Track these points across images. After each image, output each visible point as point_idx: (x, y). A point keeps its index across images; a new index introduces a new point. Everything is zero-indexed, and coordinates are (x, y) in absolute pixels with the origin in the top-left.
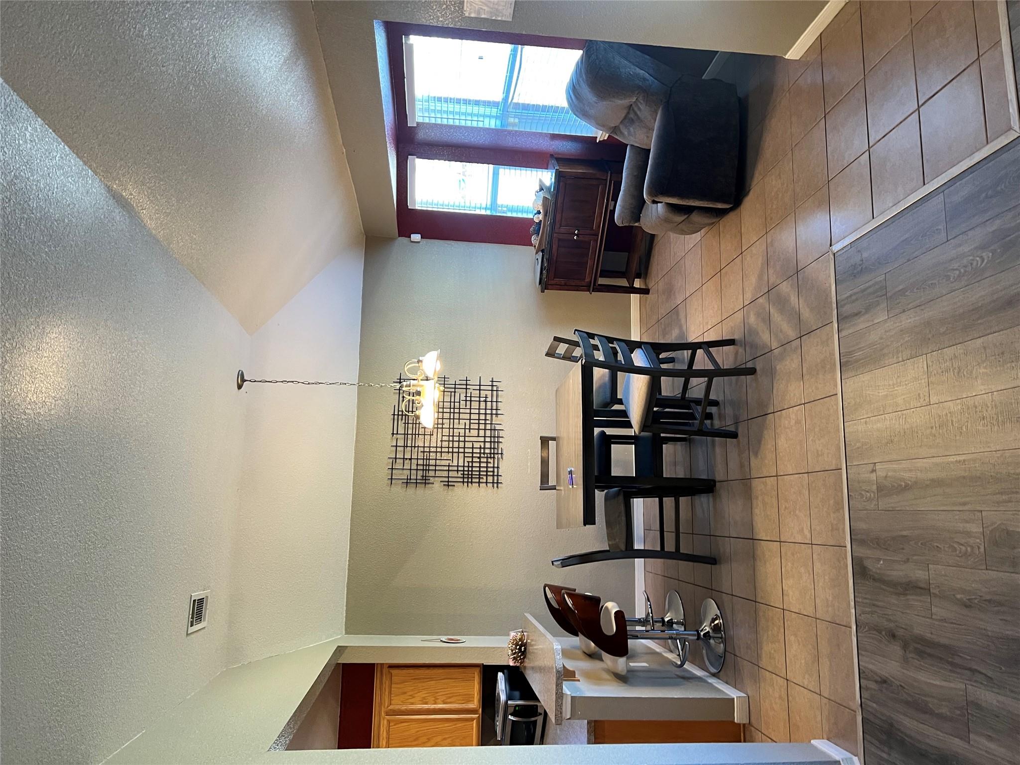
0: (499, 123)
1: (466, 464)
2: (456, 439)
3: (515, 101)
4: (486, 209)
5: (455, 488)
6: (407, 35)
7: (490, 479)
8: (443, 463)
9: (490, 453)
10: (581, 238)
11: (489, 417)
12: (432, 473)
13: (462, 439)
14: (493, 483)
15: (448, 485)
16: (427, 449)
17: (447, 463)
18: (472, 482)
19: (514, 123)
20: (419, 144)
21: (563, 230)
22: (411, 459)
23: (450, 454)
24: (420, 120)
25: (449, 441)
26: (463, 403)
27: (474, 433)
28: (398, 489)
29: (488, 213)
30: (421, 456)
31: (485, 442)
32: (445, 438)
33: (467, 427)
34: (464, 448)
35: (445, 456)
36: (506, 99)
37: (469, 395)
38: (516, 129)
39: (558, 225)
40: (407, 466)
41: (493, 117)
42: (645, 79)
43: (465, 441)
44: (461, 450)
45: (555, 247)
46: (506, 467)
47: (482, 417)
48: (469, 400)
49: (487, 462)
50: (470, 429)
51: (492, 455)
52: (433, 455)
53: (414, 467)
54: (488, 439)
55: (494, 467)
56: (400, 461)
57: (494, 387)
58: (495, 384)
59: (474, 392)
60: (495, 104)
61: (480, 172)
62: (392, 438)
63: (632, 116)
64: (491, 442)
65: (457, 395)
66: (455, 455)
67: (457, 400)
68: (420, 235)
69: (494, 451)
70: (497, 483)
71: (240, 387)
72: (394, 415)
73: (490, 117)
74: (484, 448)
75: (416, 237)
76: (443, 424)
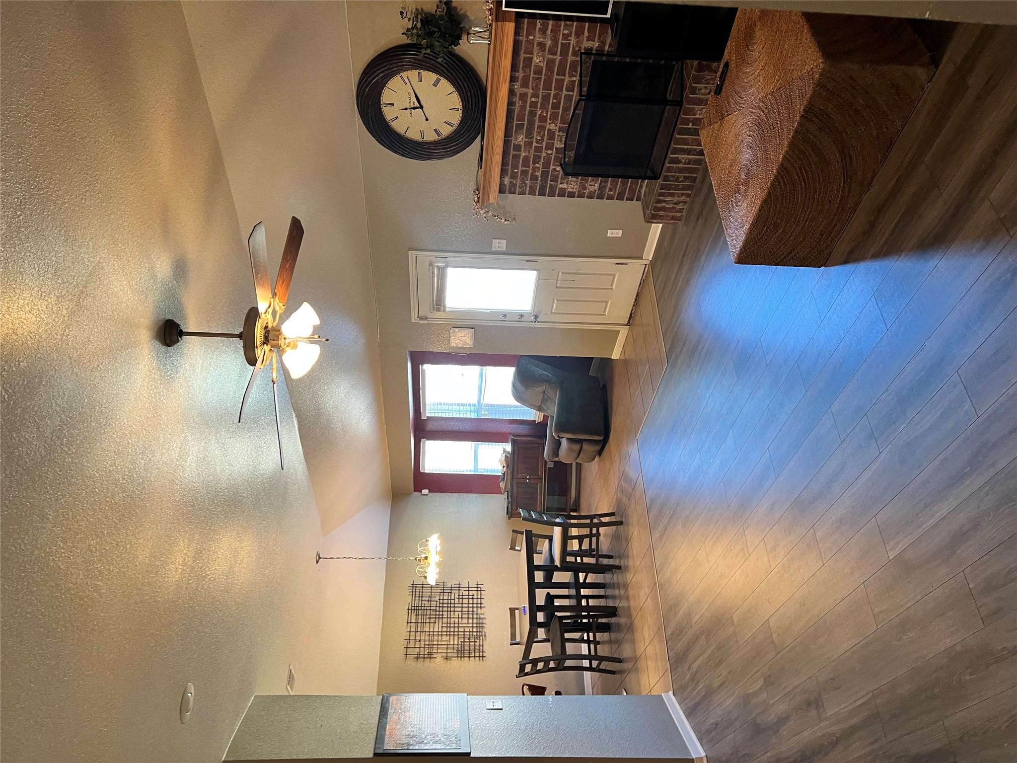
0: (476, 415)
1: (460, 643)
2: (452, 625)
3: (484, 403)
4: (471, 471)
5: (452, 662)
6: (422, 364)
7: (477, 654)
8: (443, 643)
9: (477, 635)
10: (532, 481)
11: (475, 609)
12: (435, 651)
13: (456, 625)
14: (479, 656)
15: (447, 658)
16: (431, 633)
17: (445, 643)
18: (464, 656)
19: (485, 414)
20: (428, 431)
21: (519, 476)
22: (420, 641)
23: (448, 637)
24: (428, 415)
25: (447, 627)
26: (457, 600)
27: (465, 621)
28: (411, 662)
29: (472, 473)
30: (427, 638)
31: (473, 627)
32: (444, 625)
33: (460, 617)
34: (458, 631)
35: (444, 638)
36: (479, 401)
37: (461, 594)
38: (486, 417)
39: (516, 473)
40: (417, 645)
41: (472, 411)
42: (547, 376)
43: (458, 627)
44: (456, 633)
45: (515, 488)
46: (489, 645)
47: (471, 609)
48: (461, 598)
49: (475, 642)
50: (462, 618)
51: (478, 637)
52: (436, 638)
53: (422, 646)
54: (475, 625)
55: (480, 645)
56: (412, 643)
57: (478, 589)
58: (479, 586)
59: (464, 592)
60: (474, 405)
61: (466, 447)
62: (407, 626)
63: (546, 397)
64: (477, 627)
65: (453, 595)
66: (452, 637)
67: (453, 598)
68: (428, 490)
69: (479, 633)
70: (483, 656)
71: (317, 562)
72: (409, 609)
73: (471, 412)
74: (473, 631)
75: (425, 491)
76: (442, 615)
